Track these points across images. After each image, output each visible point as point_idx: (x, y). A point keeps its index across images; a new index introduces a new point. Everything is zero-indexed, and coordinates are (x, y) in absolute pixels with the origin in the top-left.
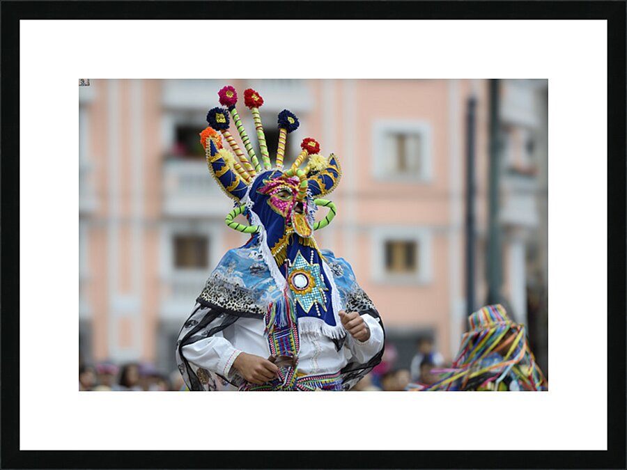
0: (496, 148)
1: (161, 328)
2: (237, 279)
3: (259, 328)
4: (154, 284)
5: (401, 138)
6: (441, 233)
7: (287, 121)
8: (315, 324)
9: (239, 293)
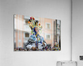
0: (56, 26)
1: (24, 44)
2: (32, 38)
3: (34, 44)
4: (23, 39)
5: (48, 24)
6: (52, 34)
7: (37, 22)
8: (40, 44)
9: (32, 40)
